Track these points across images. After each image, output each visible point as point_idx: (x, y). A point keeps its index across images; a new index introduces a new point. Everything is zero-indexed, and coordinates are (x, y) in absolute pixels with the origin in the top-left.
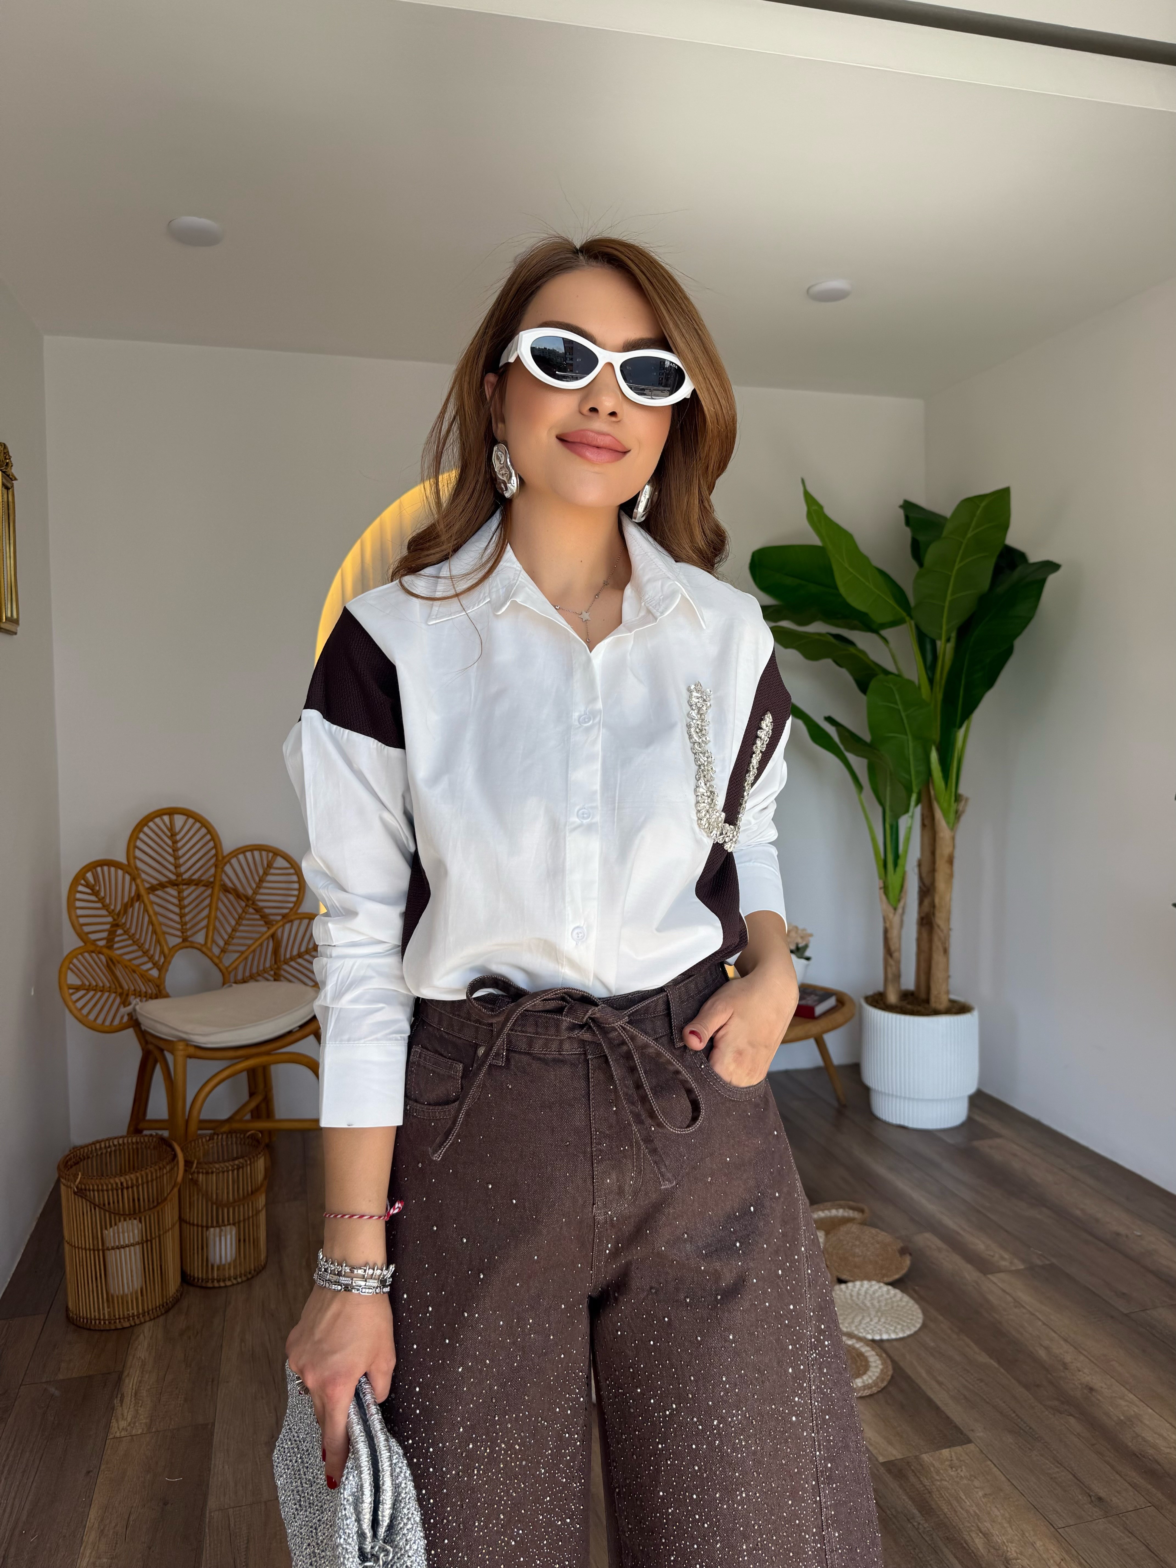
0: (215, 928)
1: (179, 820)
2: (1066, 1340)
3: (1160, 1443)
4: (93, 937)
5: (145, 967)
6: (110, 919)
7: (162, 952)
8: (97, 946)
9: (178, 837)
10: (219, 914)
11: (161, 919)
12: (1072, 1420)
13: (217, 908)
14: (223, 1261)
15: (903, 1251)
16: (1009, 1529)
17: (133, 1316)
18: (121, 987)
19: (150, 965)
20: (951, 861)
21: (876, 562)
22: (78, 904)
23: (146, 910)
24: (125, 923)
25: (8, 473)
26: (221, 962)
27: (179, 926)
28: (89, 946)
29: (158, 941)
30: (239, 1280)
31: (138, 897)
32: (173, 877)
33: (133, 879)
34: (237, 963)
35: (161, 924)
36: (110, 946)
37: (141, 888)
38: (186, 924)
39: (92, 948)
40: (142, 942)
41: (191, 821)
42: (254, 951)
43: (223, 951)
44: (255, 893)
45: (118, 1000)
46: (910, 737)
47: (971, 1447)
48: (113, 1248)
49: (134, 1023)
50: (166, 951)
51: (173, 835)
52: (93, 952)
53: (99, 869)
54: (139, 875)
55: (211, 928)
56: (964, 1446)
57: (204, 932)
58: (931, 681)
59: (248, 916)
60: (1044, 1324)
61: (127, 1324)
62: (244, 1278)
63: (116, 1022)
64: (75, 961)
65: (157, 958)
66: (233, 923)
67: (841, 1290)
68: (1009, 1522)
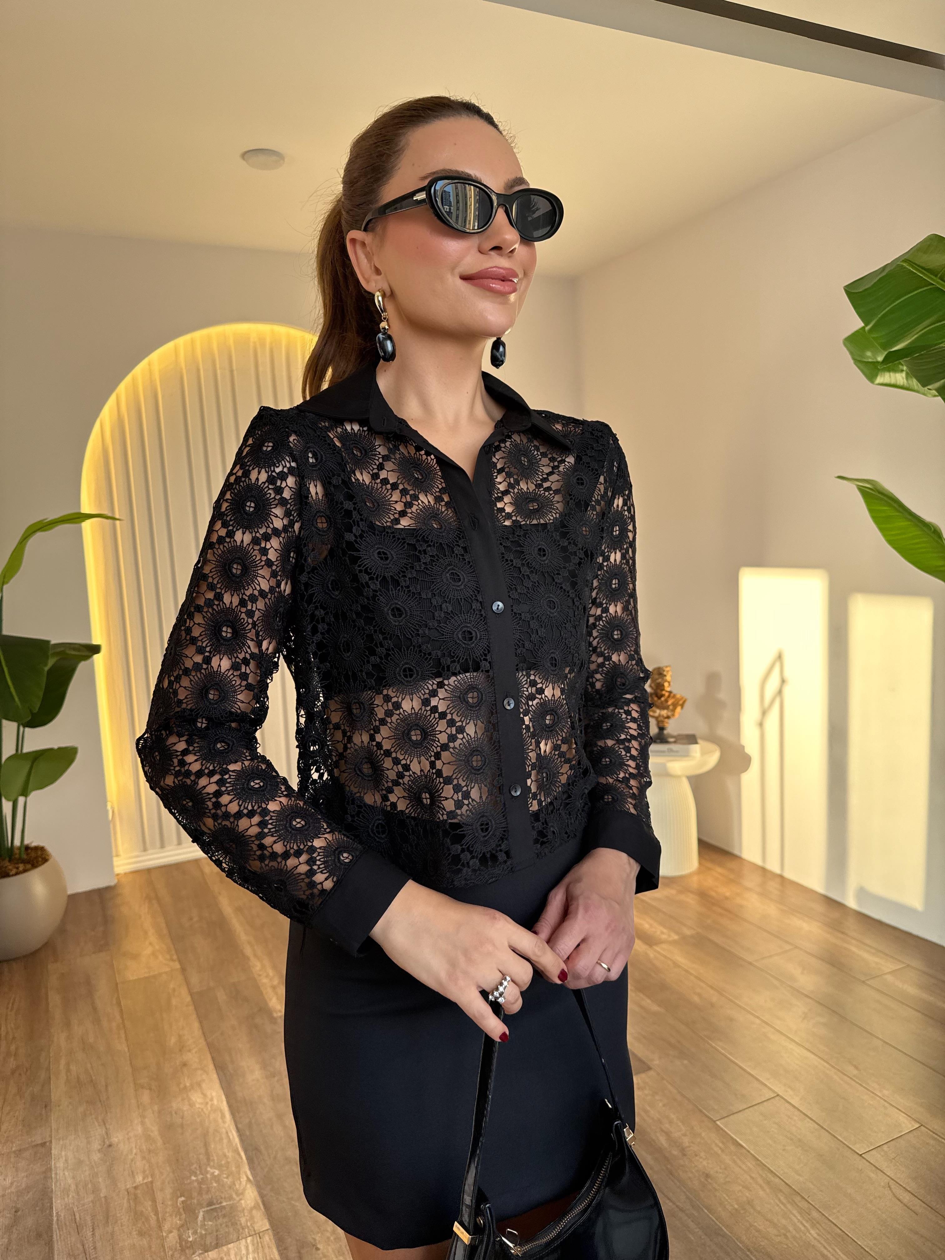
16: (682, 1127)
47: (651, 1072)
56: (648, 1073)
68: (682, 1122)
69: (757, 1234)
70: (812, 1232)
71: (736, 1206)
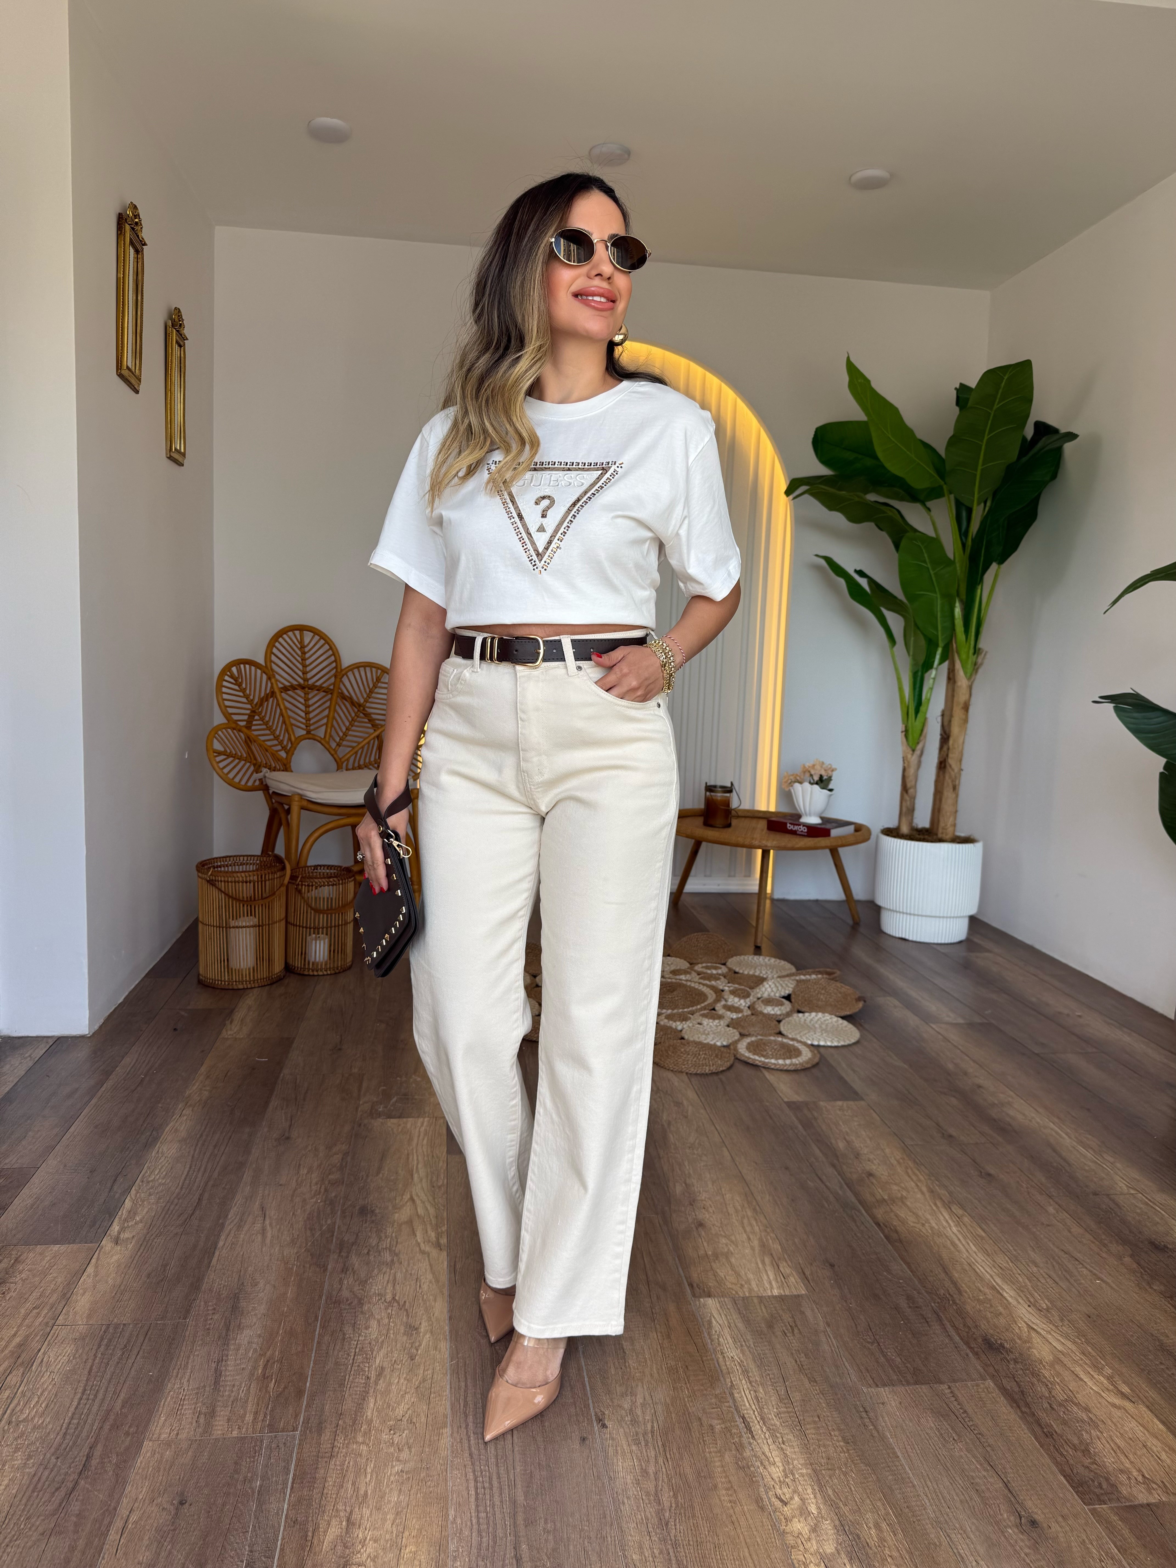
0: (332, 726)
1: (308, 636)
2: (974, 1061)
3: (1020, 1117)
4: (235, 717)
5: (275, 748)
6: (249, 706)
7: (290, 739)
8: (238, 725)
9: (306, 649)
10: (336, 715)
11: (290, 713)
12: (953, 1099)
13: (335, 710)
14: (317, 960)
15: (859, 999)
16: (869, 1142)
17: (246, 981)
18: (255, 759)
19: (279, 747)
20: (966, 708)
21: (920, 435)
22: (224, 690)
23: (278, 704)
24: (261, 712)
25: (182, 332)
26: (336, 753)
27: (304, 721)
28: (232, 725)
29: (287, 730)
30: (329, 972)
31: (273, 694)
32: (301, 681)
33: (269, 678)
34: (348, 756)
35: (289, 717)
36: (248, 727)
37: (275, 686)
38: (309, 720)
39: (234, 726)
40: (274, 728)
41: (317, 637)
42: (363, 747)
43: (339, 745)
44: (366, 701)
45: (252, 768)
46: (939, 596)
47: (862, 1103)
48: (233, 927)
49: (264, 787)
50: (293, 739)
51: (302, 647)
52: (234, 729)
53: (242, 666)
54: (274, 677)
55: (329, 725)
56: (856, 1102)
57: (324, 728)
58: (964, 545)
59: (359, 719)
60: (962, 1052)
61: (241, 987)
62: (333, 972)
63: (250, 784)
64: (220, 733)
65: (285, 743)
66: (347, 724)
67: (798, 1017)
68: (871, 1139)
69: (895, 1217)
70: (954, 1229)
71: (886, 1197)
